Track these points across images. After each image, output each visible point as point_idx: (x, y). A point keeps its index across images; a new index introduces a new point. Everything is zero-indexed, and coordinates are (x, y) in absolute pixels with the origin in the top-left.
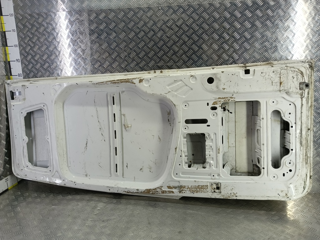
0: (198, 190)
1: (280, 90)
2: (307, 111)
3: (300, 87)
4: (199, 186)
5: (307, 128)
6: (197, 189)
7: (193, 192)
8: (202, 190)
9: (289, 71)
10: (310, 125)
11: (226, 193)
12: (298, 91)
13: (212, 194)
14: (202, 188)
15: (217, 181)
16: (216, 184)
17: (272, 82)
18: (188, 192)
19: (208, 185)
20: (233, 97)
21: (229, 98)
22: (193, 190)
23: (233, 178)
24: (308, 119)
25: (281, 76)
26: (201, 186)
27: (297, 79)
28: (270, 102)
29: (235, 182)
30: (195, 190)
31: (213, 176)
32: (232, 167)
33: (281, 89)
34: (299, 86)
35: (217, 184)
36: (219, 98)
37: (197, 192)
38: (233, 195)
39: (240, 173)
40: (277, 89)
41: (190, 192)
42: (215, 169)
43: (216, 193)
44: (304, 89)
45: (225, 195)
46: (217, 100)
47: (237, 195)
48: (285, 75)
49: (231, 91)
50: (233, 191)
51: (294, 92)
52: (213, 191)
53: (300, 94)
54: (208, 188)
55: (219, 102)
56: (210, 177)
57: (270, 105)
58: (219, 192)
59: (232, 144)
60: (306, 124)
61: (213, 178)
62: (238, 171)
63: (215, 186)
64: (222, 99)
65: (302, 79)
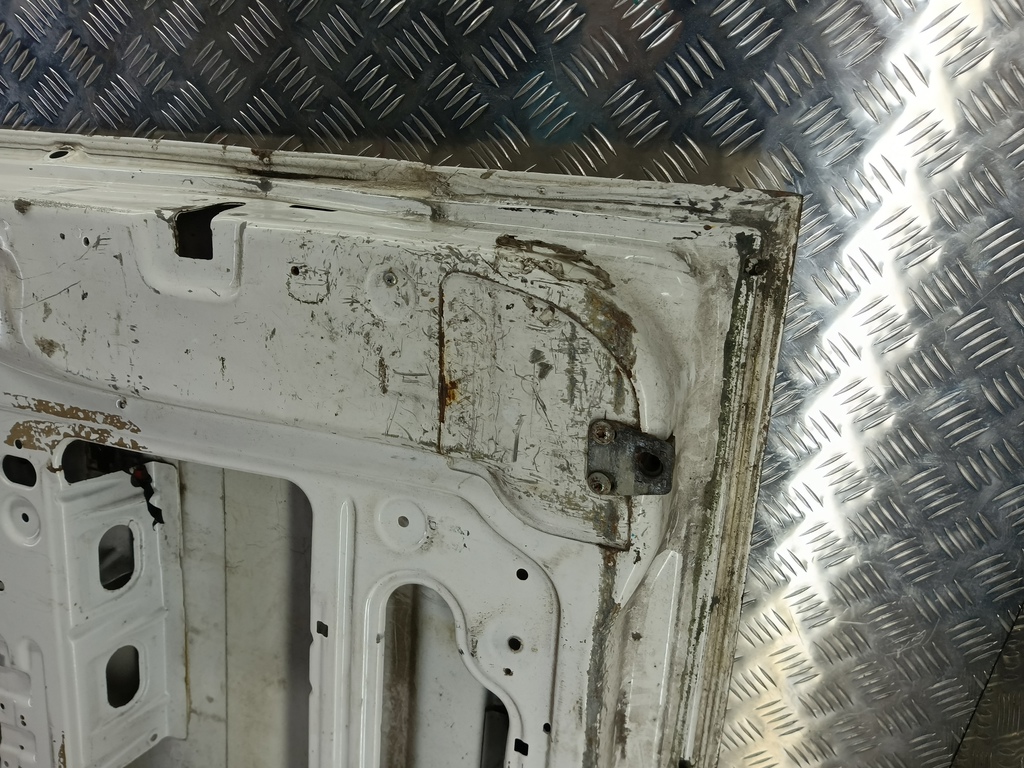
1: (438, 447)
2: (683, 635)
3: (595, 465)
5: (666, 755)
9: (509, 298)
10: (698, 738)
12: (574, 487)
17: (382, 365)
20: (126, 414)
21: (100, 418)
24: (685, 694)
25: (449, 334)
27: (573, 382)
28: (383, 520)
33: (448, 441)
34: (588, 454)
36: (42, 406)
40: (417, 435)
44: (621, 488)
46: (32, 416)
48: (477, 323)
49: (92, 375)
51: (545, 486)
53: (595, 519)
55: (48, 432)
57: (377, 538)
59: (210, 700)
60: (663, 726)
64: (57, 414)
65: (609, 393)
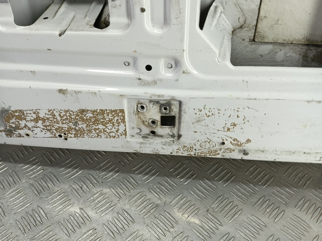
0: (82, 125)
4: (83, 111)
6: (76, 124)
7: (63, 135)
8: (101, 127)
11: (204, 138)
13: (141, 140)
14: (96, 122)
15: (166, 93)
16: (161, 105)
18: (42, 134)
19: (122, 111)
22: (61, 125)
23: (246, 79)
26: (93, 112)
29: (253, 95)
30: (70, 129)
31: (149, 68)
32: (242, 20)
35: (165, 105)
37: (79, 133)
38: (232, 147)
39: (270, 47)
41: (49, 135)
42: (157, 31)
43: (158, 140)
45: (198, 147)
47: (247, 147)
50: (236, 134)
52: (146, 131)
54: (123, 121)
56: (128, 73)
58: (173, 136)
61: (147, 76)
62: (263, 37)
63: (155, 114)
